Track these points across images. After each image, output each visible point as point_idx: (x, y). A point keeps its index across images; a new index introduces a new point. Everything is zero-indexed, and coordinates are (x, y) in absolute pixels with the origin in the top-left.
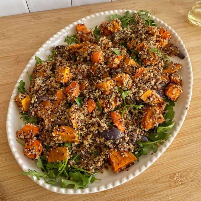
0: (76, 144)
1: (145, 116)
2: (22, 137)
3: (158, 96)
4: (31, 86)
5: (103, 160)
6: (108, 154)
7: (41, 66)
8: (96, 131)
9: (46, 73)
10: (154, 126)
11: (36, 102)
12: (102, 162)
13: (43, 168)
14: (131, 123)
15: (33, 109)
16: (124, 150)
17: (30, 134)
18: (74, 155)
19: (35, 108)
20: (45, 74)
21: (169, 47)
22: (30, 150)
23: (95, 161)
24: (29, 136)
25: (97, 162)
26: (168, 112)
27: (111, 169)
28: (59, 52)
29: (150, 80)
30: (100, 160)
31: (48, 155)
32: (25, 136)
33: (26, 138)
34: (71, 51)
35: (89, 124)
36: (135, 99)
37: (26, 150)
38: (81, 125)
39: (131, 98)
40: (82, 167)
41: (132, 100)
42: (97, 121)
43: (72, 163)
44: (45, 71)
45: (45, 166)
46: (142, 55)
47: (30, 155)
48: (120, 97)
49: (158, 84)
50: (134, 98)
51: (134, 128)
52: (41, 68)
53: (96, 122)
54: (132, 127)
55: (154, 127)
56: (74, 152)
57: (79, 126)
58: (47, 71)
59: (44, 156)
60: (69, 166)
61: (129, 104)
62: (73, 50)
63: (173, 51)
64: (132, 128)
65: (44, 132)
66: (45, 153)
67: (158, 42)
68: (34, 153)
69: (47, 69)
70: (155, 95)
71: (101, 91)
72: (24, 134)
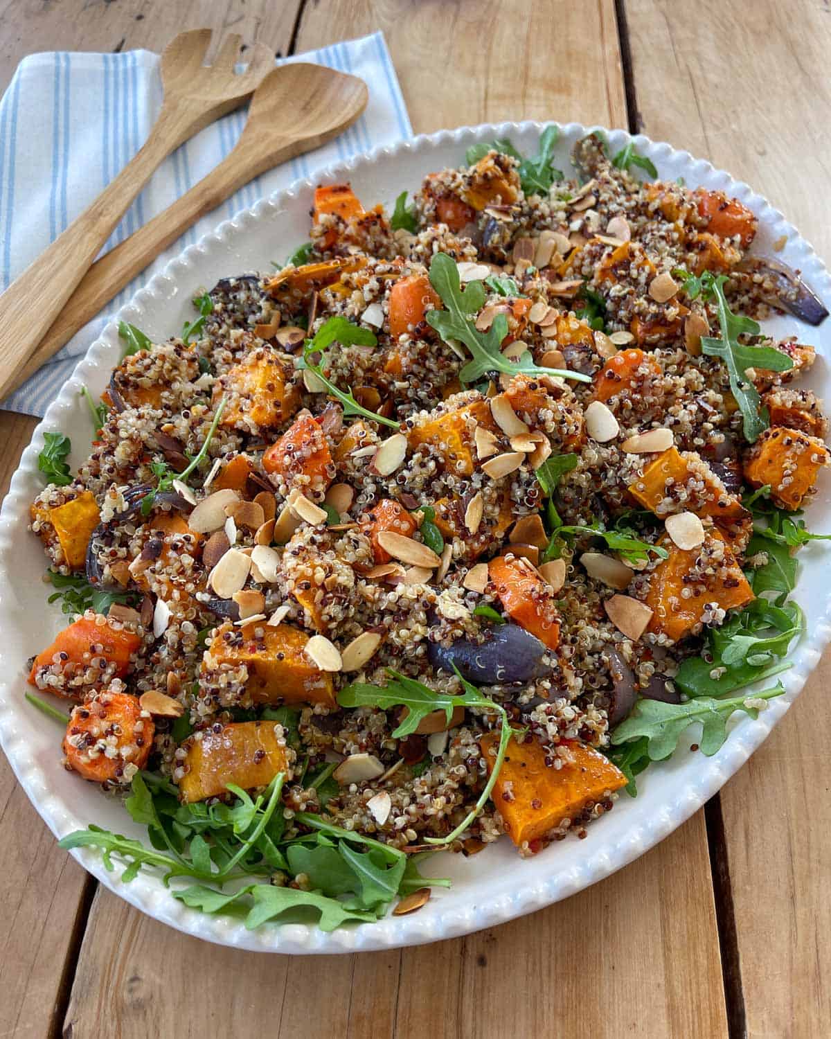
0: (318, 709)
1: (656, 575)
2: (55, 679)
3: (717, 482)
4: (101, 449)
5: (456, 786)
6: (481, 755)
7: (147, 361)
8: (417, 644)
9: (172, 392)
10: (704, 619)
11: (124, 514)
12: (453, 797)
13: (158, 827)
14: (588, 613)
15: (108, 550)
16: (562, 732)
17: (95, 662)
18: (313, 768)
19: (121, 546)
20: (166, 394)
21: (749, 274)
22: (91, 740)
23: (418, 791)
24: (88, 677)
25: (427, 796)
26: (766, 561)
27: (495, 832)
28: (230, 306)
29: (671, 409)
30: (441, 789)
31: (181, 763)
32: (70, 676)
33: (73, 683)
34: (287, 298)
35: (382, 614)
36: (603, 501)
37: (72, 740)
38: (341, 616)
39: (584, 493)
40: (350, 823)
41: (590, 502)
42: (422, 599)
43: (305, 800)
44: (168, 384)
45: (167, 821)
46: (624, 297)
47: (94, 763)
48: (529, 483)
49: (709, 426)
50: (599, 495)
51: (606, 635)
52: (148, 368)
53: (417, 600)
54: (597, 633)
55: (704, 624)
56: (311, 751)
57: (332, 619)
58: (175, 380)
59: (163, 769)
60: (289, 814)
61: (577, 524)
62: (297, 293)
63: (766, 291)
64: (594, 637)
65: (164, 653)
66: (168, 758)
67: (696, 250)
68: (111, 753)
69: (175, 373)
70: (699, 476)
71: (435, 459)
72: (63, 664)
